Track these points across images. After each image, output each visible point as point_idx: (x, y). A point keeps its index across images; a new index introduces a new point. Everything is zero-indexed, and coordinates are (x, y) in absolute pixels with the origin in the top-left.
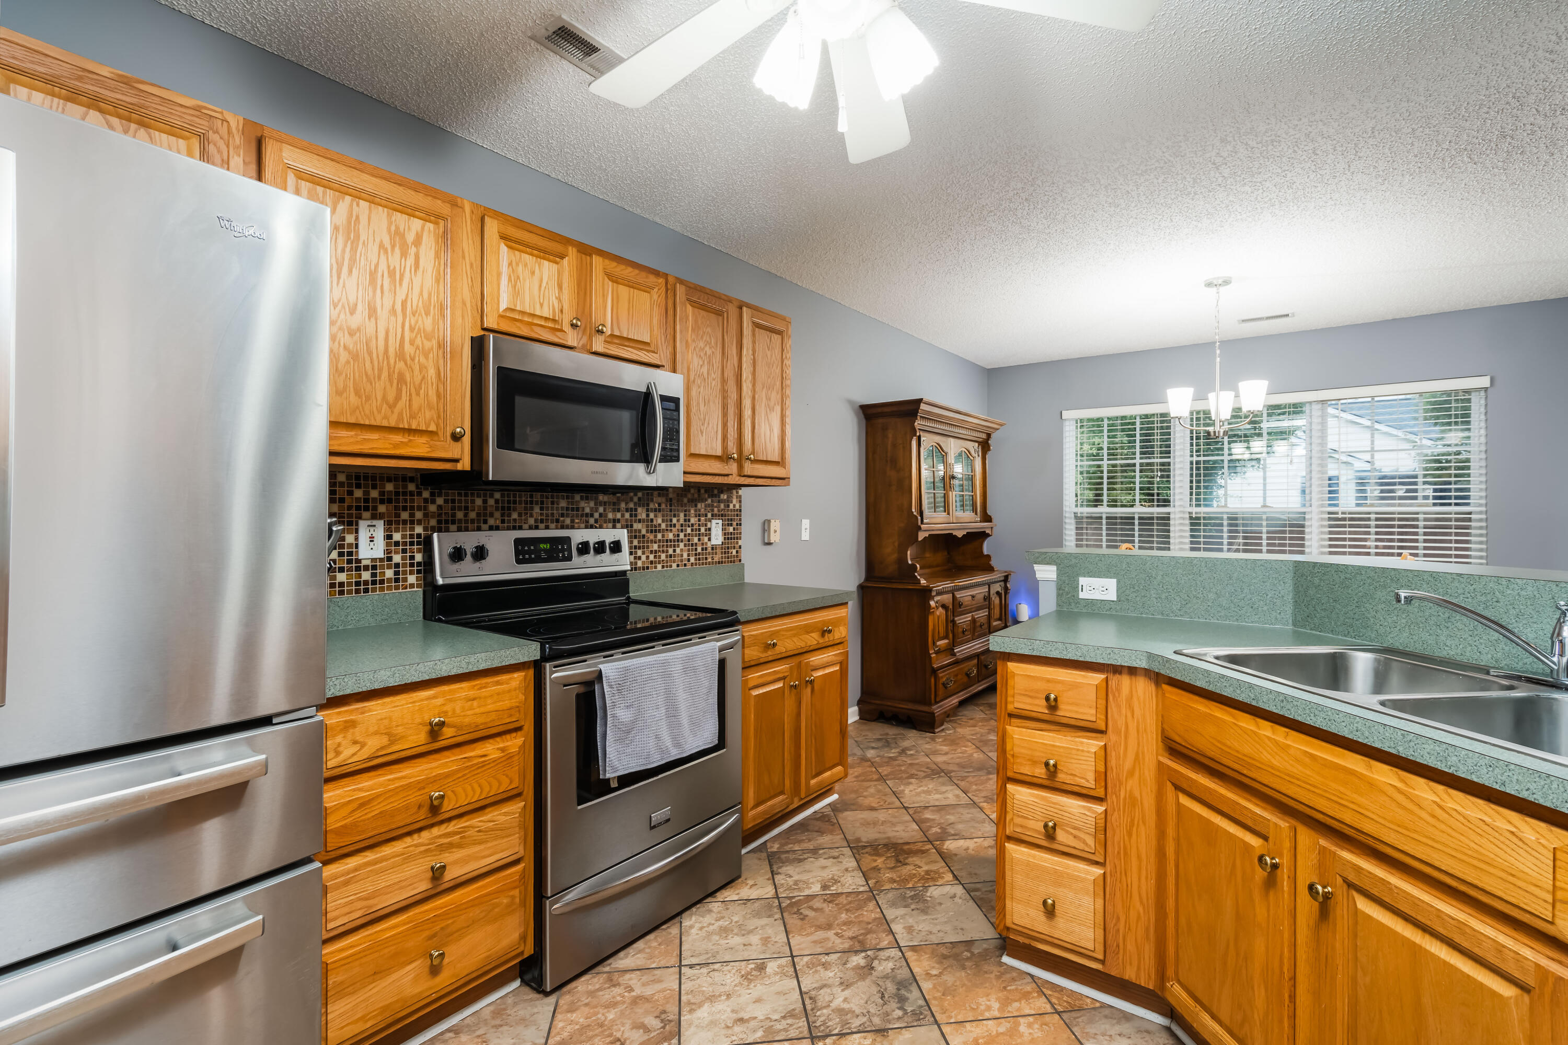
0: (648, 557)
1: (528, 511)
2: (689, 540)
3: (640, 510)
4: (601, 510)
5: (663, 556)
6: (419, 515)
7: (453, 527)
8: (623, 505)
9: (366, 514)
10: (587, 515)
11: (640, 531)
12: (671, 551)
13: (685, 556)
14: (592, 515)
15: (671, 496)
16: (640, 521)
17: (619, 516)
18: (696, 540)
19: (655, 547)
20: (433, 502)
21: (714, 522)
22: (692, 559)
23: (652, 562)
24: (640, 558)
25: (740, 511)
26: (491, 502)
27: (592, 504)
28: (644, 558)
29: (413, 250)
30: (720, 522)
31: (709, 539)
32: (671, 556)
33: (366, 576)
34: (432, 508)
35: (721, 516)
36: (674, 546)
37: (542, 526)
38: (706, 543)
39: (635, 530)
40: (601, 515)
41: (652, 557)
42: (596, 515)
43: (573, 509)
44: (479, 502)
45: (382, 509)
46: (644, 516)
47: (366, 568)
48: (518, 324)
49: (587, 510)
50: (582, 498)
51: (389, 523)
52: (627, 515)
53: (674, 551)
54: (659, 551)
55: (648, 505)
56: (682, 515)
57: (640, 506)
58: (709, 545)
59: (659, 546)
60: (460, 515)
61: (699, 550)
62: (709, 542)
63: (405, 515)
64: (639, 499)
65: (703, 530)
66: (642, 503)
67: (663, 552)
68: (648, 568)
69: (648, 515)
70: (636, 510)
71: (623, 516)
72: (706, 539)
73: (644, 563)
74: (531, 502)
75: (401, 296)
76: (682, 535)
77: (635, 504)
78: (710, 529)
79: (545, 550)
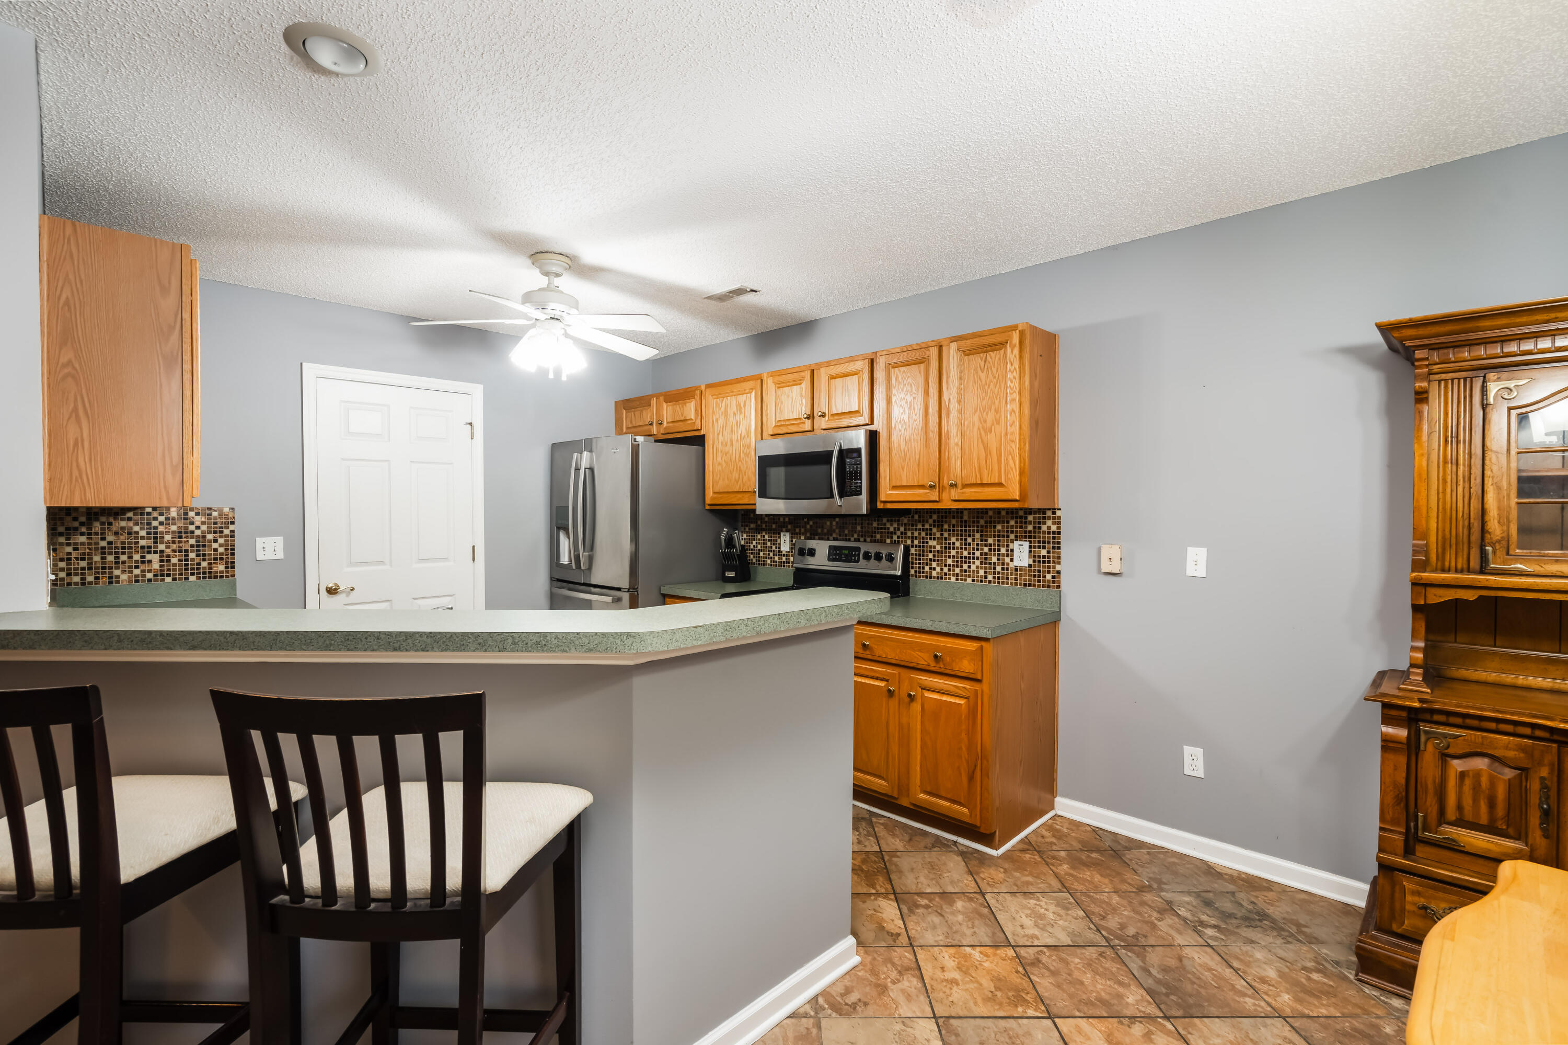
0: (942, 569)
1: (854, 531)
2: (986, 559)
3: (934, 530)
4: (902, 529)
5: (957, 570)
6: (803, 530)
7: (817, 537)
8: (920, 526)
9: (784, 529)
10: (892, 533)
11: (935, 547)
12: (965, 567)
13: (982, 572)
14: (895, 533)
15: (966, 517)
16: (934, 539)
17: (916, 534)
18: (994, 559)
19: (949, 561)
20: (808, 523)
21: (1016, 543)
22: (990, 577)
23: (946, 574)
24: (934, 569)
25: (1059, 533)
26: (834, 523)
27: (895, 525)
28: (938, 569)
29: (743, 409)
30: (1026, 544)
31: (1012, 560)
32: (965, 571)
33: (784, 559)
34: (808, 527)
35: (1028, 537)
36: (969, 563)
37: (862, 539)
38: (1008, 564)
39: (931, 547)
40: (902, 533)
41: (946, 570)
42: (899, 533)
43: (881, 528)
44: (828, 523)
45: (789, 527)
46: (938, 535)
47: (784, 555)
48: (781, 428)
49: (892, 529)
50: (888, 521)
51: (791, 534)
52: (923, 534)
53: (969, 567)
54: (953, 566)
55: (942, 526)
56: (978, 536)
57: (934, 526)
58: (1012, 565)
59: (953, 561)
60: (819, 530)
61: (999, 568)
62: (1011, 563)
63: (797, 530)
64: (934, 521)
65: (1003, 550)
66: (938, 524)
67: (957, 566)
68: (942, 578)
69: (942, 535)
70: (931, 530)
71: (920, 534)
72: (1007, 560)
73: (938, 573)
74: (856, 524)
75: (740, 432)
76: (978, 554)
77: (930, 525)
78: (1012, 550)
79: (845, 554)
